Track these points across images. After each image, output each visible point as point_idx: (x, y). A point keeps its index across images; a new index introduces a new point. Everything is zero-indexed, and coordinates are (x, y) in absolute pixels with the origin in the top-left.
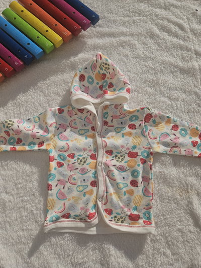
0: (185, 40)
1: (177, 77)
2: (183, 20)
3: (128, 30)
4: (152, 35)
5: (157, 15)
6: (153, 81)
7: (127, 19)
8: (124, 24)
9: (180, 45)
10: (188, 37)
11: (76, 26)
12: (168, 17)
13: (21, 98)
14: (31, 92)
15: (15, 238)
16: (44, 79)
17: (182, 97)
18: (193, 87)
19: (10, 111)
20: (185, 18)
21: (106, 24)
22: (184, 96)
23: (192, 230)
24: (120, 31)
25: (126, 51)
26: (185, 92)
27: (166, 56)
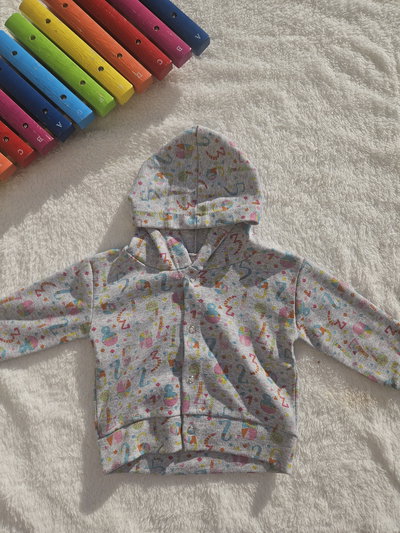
0: (385, 91)
1: (362, 173)
2: (384, 45)
3: (268, 66)
4: (319, 80)
5: (329, 34)
6: (315, 180)
7: (268, 39)
8: (260, 52)
9: (374, 103)
10: (392, 87)
11: (161, 59)
12: (355, 38)
13: (51, 207)
14: (71, 196)
15: (47, 473)
16: (96, 171)
17: (371, 214)
18: (393, 193)
19: (31, 235)
20: (389, 41)
21: (224, 51)
22: (374, 212)
23: (369, 467)
24: (252, 68)
25: (263, 112)
26: (376, 204)
27: (344, 127)
